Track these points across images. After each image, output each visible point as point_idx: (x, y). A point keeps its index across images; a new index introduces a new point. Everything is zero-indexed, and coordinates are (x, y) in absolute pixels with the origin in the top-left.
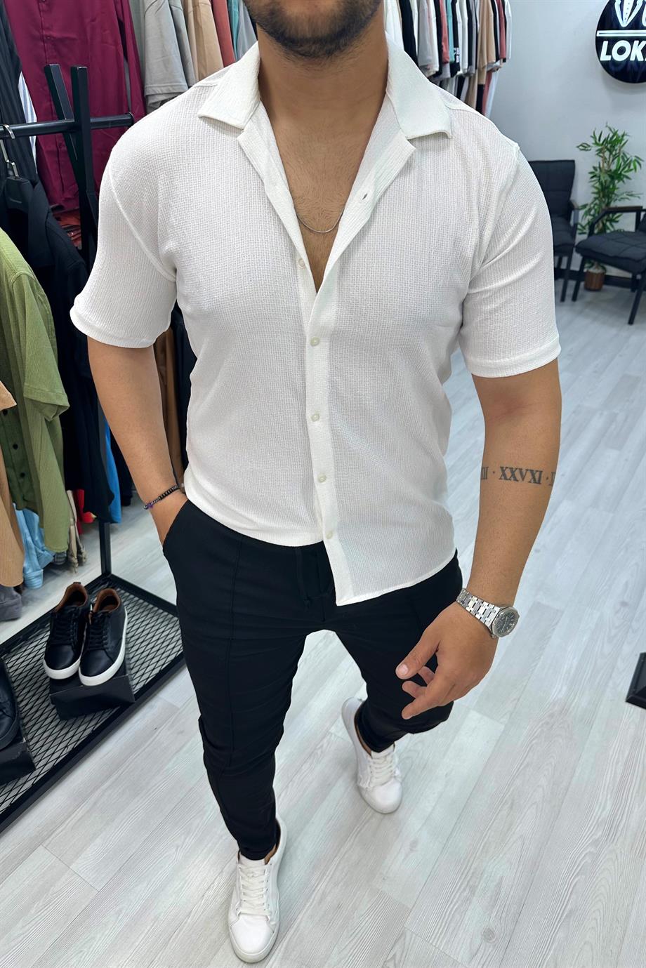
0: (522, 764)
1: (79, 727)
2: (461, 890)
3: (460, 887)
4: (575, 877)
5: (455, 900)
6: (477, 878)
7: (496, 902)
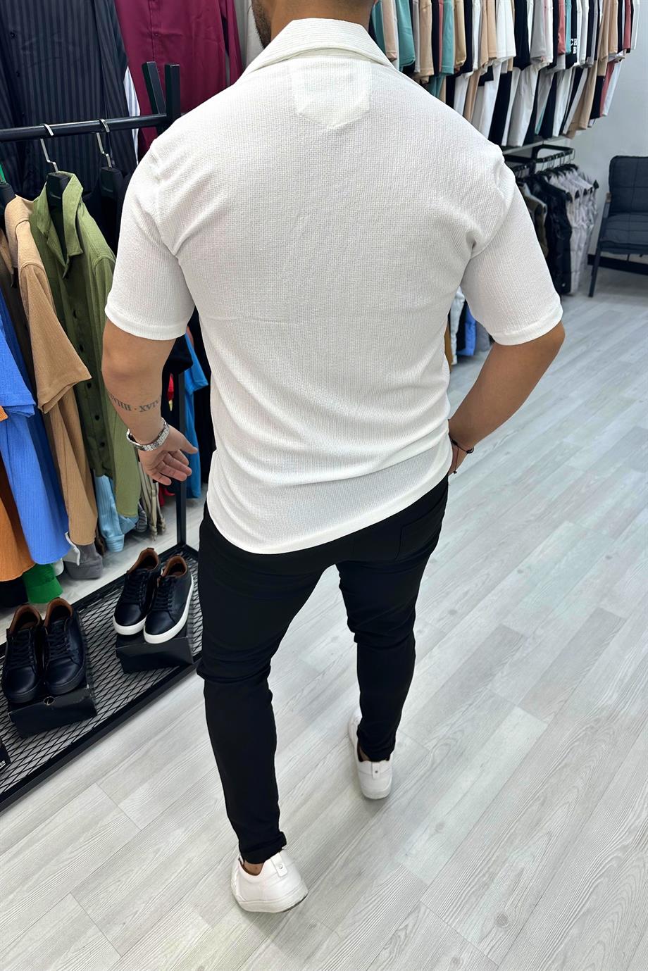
0: (560, 764)
1: (140, 681)
2: (481, 875)
3: (479, 872)
4: (598, 878)
5: (473, 884)
6: (498, 866)
7: (513, 890)
